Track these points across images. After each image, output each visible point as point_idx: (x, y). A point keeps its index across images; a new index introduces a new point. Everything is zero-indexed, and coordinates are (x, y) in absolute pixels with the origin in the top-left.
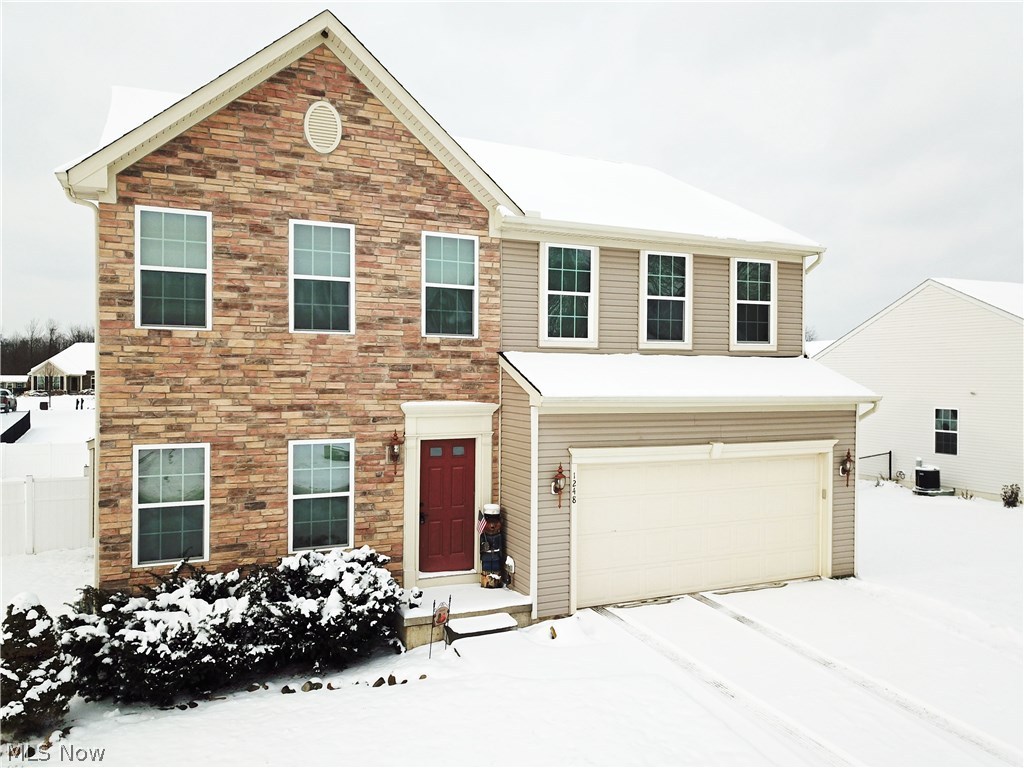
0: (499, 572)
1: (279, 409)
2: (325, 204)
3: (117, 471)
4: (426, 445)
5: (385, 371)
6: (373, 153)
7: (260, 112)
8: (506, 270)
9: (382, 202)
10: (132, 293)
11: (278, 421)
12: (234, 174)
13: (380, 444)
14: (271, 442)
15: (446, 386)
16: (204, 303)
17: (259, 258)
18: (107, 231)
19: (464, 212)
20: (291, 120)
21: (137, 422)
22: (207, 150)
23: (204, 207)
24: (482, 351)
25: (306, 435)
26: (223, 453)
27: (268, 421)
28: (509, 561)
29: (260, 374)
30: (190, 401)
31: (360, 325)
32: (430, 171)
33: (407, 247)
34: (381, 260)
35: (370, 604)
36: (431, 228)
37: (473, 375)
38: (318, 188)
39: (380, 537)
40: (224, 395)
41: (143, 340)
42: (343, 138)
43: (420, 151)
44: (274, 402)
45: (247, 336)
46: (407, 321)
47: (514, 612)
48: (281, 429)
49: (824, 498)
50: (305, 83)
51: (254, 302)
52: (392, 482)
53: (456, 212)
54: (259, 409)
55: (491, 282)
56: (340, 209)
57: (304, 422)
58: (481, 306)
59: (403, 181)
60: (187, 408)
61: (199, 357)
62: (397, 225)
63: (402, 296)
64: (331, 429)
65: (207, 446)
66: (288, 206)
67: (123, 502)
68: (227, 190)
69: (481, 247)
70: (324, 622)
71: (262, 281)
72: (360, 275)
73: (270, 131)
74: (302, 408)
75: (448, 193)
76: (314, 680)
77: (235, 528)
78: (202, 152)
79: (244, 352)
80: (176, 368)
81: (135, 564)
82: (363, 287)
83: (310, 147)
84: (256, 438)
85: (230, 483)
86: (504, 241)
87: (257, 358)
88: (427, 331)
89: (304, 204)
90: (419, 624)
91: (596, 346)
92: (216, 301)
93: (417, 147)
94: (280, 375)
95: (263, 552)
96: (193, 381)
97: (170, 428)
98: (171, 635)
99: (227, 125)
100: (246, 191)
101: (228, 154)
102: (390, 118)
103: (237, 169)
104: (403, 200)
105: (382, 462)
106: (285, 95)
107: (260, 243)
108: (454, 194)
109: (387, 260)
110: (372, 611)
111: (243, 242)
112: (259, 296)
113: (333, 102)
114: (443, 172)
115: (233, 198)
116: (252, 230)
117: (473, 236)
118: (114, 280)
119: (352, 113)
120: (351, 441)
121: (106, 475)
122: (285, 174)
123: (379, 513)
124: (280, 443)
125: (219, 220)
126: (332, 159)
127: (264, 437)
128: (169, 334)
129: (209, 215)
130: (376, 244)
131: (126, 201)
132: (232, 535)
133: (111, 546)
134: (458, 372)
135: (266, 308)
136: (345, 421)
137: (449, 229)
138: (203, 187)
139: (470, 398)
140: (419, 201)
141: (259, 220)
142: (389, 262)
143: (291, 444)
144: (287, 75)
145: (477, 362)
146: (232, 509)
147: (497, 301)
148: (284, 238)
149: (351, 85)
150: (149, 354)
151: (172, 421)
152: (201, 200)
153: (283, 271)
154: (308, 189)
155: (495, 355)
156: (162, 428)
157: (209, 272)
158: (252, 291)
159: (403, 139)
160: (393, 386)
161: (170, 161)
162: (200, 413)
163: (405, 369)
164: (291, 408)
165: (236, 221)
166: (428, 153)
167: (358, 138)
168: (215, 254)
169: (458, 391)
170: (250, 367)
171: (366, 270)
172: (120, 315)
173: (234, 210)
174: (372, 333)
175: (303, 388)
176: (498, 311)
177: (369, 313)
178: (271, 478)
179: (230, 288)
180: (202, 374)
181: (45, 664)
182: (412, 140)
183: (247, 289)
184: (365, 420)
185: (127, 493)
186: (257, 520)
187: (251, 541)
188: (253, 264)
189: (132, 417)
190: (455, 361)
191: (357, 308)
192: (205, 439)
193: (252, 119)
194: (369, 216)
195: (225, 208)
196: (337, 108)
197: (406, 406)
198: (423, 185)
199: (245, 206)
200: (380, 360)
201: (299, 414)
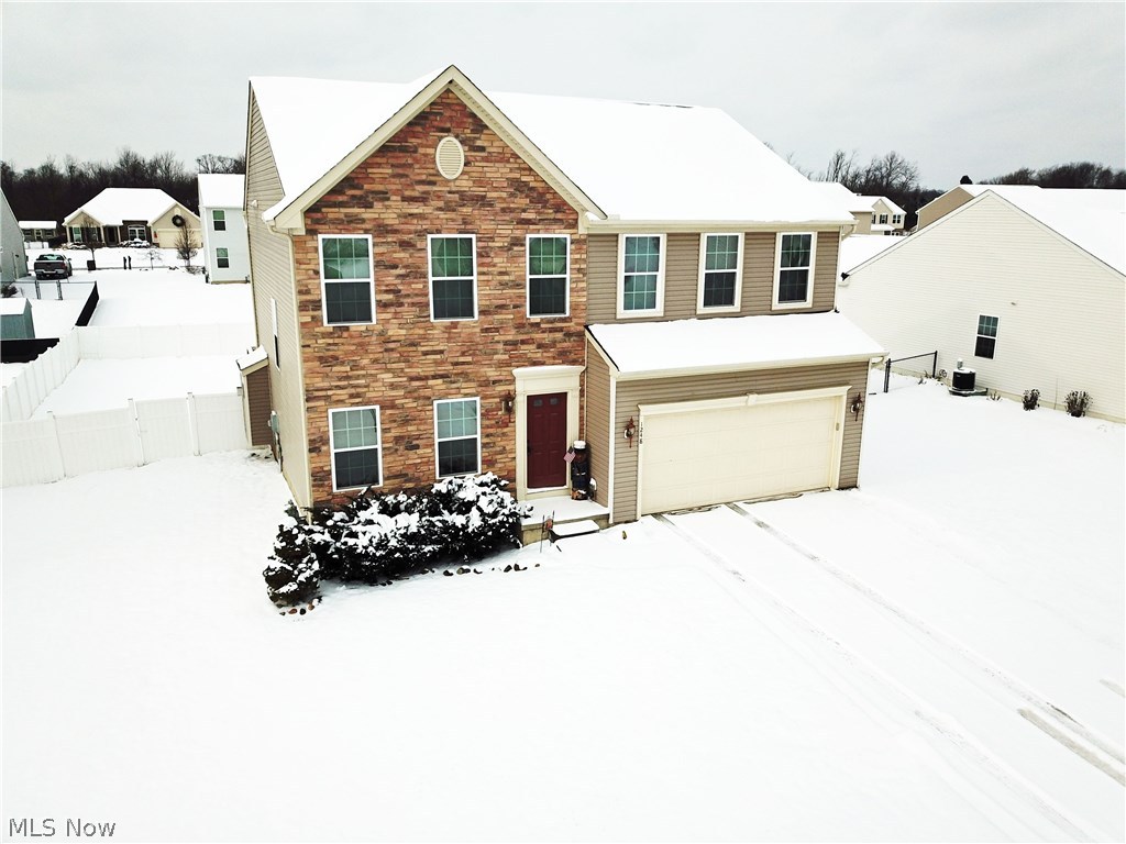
0: (584, 488)
1: (426, 378)
2: (453, 220)
3: (319, 428)
4: (531, 399)
5: (501, 346)
6: (488, 175)
7: (403, 152)
8: (591, 260)
9: (496, 214)
10: (320, 301)
11: (426, 387)
12: (387, 203)
13: (498, 400)
14: (421, 402)
15: (545, 354)
16: (369, 303)
17: (406, 267)
18: (300, 256)
19: (559, 216)
20: (426, 155)
21: (330, 393)
22: (366, 186)
23: (366, 231)
24: (572, 326)
25: (446, 396)
26: (389, 412)
27: (419, 388)
28: (593, 482)
29: (411, 354)
30: (364, 376)
31: (481, 313)
32: (532, 185)
33: (515, 248)
34: (496, 260)
35: (500, 518)
36: (533, 231)
37: (565, 345)
38: (448, 208)
39: (500, 465)
40: (388, 371)
41: (329, 335)
42: (465, 165)
43: (524, 169)
44: (422, 374)
45: (401, 326)
46: (515, 307)
47: (597, 519)
48: (428, 392)
49: (837, 429)
50: (435, 123)
51: (405, 300)
52: (507, 426)
53: (552, 217)
54: (412, 379)
55: (579, 270)
56: (465, 223)
57: (444, 387)
58: (571, 290)
59: (512, 195)
60: (362, 382)
61: (369, 344)
62: (507, 231)
63: (512, 287)
64: (463, 391)
65: (377, 408)
66: (426, 225)
67: (324, 448)
68: (382, 216)
69: (572, 243)
70: (470, 530)
71: (410, 284)
72: (480, 274)
73: (411, 166)
74: (442, 376)
75: (547, 201)
76: (465, 567)
77: (399, 463)
78: (362, 188)
79: (400, 338)
80: (354, 353)
81: (335, 490)
82: (483, 283)
83: (441, 175)
84: (411, 400)
85: (394, 433)
86: (589, 235)
87: (408, 342)
88: (531, 313)
89: (437, 222)
90: (532, 528)
91: (662, 315)
92: (378, 302)
93: (522, 166)
94: (426, 353)
95: (418, 479)
96: (365, 362)
97: (352, 396)
98: (375, 541)
99: (379, 165)
100: (395, 216)
101: (381, 188)
102: (501, 144)
103: (388, 199)
104: (512, 210)
105: (500, 413)
106: (421, 135)
107: (407, 255)
108: (552, 202)
109: (501, 260)
110: (501, 522)
111: (395, 255)
112: (408, 296)
113: (457, 137)
114: (543, 185)
115: (387, 222)
116: (400, 246)
117: (565, 235)
118: (307, 292)
119: (471, 143)
120: (478, 399)
121: (312, 431)
122: (423, 199)
123: (498, 449)
124: (427, 402)
125: (377, 240)
126: (458, 183)
127: (416, 399)
128: (347, 328)
129: (369, 237)
130: (491, 248)
131: (312, 232)
132: (398, 468)
133: (319, 478)
134: (554, 343)
135: (413, 304)
136: (473, 384)
137: (547, 231)
138: (365, 216)
139: (563, 363)
140: (524, 211)
141: (406, 237)
142: (500, 261)
143: (436, 403)
144: (421, 119)
145: (568, 335)
146: (396, 450)
147: (584, 285)
148: (424, 250)
149: (470, 120)
150: (336, 344)
151: (353, 391)
152: (363, 226)
153: (425, 276)
154: (440, 209)
155: (582, 328)
156: (347, 397)
157: (371, 280)
158: (402, 292)
159: (511, 160)
160: (506, 357)
161: (341, 198)
162: (372, 384)
163: (514, 343)
164: (434, 377)
165: (389, 240)
166: (531, 169)
167: (477, 164)
168: (375, 266)
169: (554, 358)
170: (404, 349)
171: (485, 269)
172: (313, 317)
173: (388, 232)
174: (490, 318)
175: (442, 363)
176: (585, 293)
177: (488, 303)
178: (422, 427)
179: (387, 292)
180: (371, 356)
181: (305, 560)
182: (519, 161)
183: (399, 291)
184: (487, 383)
185: (326, 442)
186: (413, 458)
187: (410, 472)
188: (402, 271)
189: (326, 390)
190: (551, 335)
191: (479, 300)
192: (376, 403)
193: (397, 158)
194: (486, 226)
195: (381, 230)
196: (460, 142)
197: (516, 371)
198: (527, 197)
199: (396, 227)
200: (496, 338)
201: (440, 381)
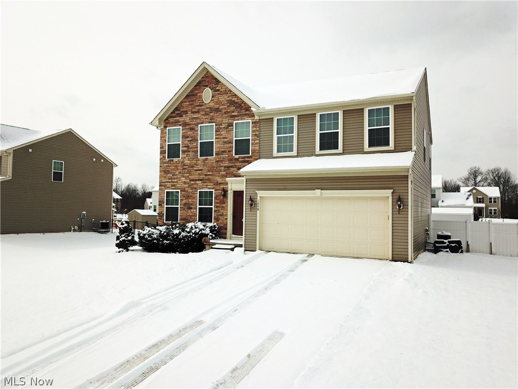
1: (196, 180)
3: (162, 197)
4: (234, 192)
5: (223, 168)
6: (220, 100)
7: (193, 96)
8: (261, 130)
9: (222, 115)
10: (166, 150)
11: (195, 184)
12: (187, 115)
13: (221, 191)
14: (193, 190)
16: (180, 151)
17: (192, 137)
18: (162, 135)
19: (247, 112)
20: (200, 96)
21: (166, 184)
24: (252, 160)
25: (202, 188)
26: (183, 193)
27: (193, 184)
29: (191, 170)
30: (176, 178)
31: (216, 154)
33: (230, 128)
34: (222, 133)
36: (236, 120)
38: (206, 114)
39: (221, 221)
40: (183, 176)
41: (167, 163)
42: (212, 97)
44: (194, 178)
45: (189, 160)
46: (229, 151)
48: (196, 186)
49: (388, 220)
50: (203, 84)
51: (190, 150)
52: (224, 204)
53: (244, 113)
54: (191, 180)
55: (256, 135)
56: (211, 119)
57: (201, 184)
58: (252, 144)
59: (228, 106)
60: (176, 180)
61: (178, 166)
62: (226, 121)
63: (227, 144)
64: (208, 186)
65: (179, 191)
66: (199, 121)
67: (163, 205)
68: (185, 119)
69: (252, 123)
71: (192, 144)
72: (216, 138)
73: (195, 100)
75: (242, 107)
77: (185, 214)
78: (180, 111)
79: (188, 164)
80: (174, 169)
81: (165, 221)
82: (217, 142)
83: (204, 102)
84: (190, 189)
85: (184, 201)
86: (260, 120)
87: (191, 166)
88: (235, 154)
89: (202, 120)
91: (296, 155)
92: (182, 151)
93: (233, 94)
94: (196, 170)
97: (172, 186)
99: (185, 102)
100: (189, 119)
101: (185, 110)
102: (225, 87)
103: (187, 113)
104: (229, 112)
105: (221, 197)
106: (198, 89)
107: (192, 133)
108: (244, 107)
109: (224, 132)
111: (188, 133)
112: (191, 148)
114: (240, 100)
115: (186, 121)
116: (190, 130)
117: (250, 120)
118: (163, 148)
119: (214, 89)
120: (213, 190)
121: (160, 197)
122: (198, 112)
123: (220, 213)
124: (195, 190)
125: (183, 128)
126: (209, 104)
127: (192, 188)
128: (173, 160)
129: (181, 127)
130: (221, 128)
131: (165, 127)
132: (184, 216)
133: (160, 216)
135: (193, 151)
136: (212, 184)
137: (242, 119)
138: (180, 120)
140: (233, 112)
141: (191, 126)
143: (198, 191)
144: (199, 83)
146: (184, 209)
148: (197, 130)
149: (215, 80)
150: (169, 166)
151: (173, 184)
152: (180, 124)
153: (197, 140)
154: (203, 115)
157: (181, 143)
159: (229, 93)
160: (225, 173)
161: (174, 115)
162: (178, 182)
163: (229, 167)
164: (198, 180)
165: (187, 128)
166: (236, 95)
167: (216, 96)
168: (182, 138)
170: (189, 168)
171: (218, 137)
172: (163, 156)
173: (187, 125)
174: (219, 156)
175: (201, 174)
176: (258, 145)
177: (219, 150)
178: (193, 200)
179: (185, 147)
180: (179, 171)
183: (189, 146)
184: (218, 184)
185: (164, 202)
186: (190, 212)
187: (188, 219)
188: (190, 139)
191: (215, 149)
192: (179, 189)
193: (191, 98)
194: (219, 119)
195: (185, 124)
196: (211, 89)
197: (228, 179)
198: (234, 106)
199: (189, 123)
200: (221, 165)
201: (200, 182)
